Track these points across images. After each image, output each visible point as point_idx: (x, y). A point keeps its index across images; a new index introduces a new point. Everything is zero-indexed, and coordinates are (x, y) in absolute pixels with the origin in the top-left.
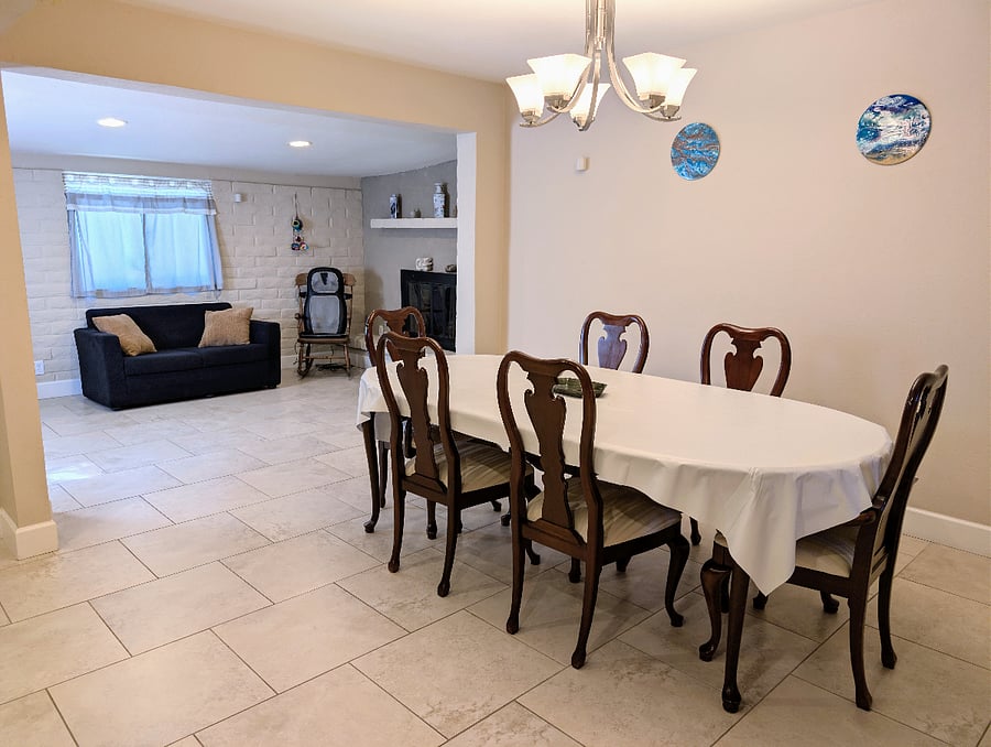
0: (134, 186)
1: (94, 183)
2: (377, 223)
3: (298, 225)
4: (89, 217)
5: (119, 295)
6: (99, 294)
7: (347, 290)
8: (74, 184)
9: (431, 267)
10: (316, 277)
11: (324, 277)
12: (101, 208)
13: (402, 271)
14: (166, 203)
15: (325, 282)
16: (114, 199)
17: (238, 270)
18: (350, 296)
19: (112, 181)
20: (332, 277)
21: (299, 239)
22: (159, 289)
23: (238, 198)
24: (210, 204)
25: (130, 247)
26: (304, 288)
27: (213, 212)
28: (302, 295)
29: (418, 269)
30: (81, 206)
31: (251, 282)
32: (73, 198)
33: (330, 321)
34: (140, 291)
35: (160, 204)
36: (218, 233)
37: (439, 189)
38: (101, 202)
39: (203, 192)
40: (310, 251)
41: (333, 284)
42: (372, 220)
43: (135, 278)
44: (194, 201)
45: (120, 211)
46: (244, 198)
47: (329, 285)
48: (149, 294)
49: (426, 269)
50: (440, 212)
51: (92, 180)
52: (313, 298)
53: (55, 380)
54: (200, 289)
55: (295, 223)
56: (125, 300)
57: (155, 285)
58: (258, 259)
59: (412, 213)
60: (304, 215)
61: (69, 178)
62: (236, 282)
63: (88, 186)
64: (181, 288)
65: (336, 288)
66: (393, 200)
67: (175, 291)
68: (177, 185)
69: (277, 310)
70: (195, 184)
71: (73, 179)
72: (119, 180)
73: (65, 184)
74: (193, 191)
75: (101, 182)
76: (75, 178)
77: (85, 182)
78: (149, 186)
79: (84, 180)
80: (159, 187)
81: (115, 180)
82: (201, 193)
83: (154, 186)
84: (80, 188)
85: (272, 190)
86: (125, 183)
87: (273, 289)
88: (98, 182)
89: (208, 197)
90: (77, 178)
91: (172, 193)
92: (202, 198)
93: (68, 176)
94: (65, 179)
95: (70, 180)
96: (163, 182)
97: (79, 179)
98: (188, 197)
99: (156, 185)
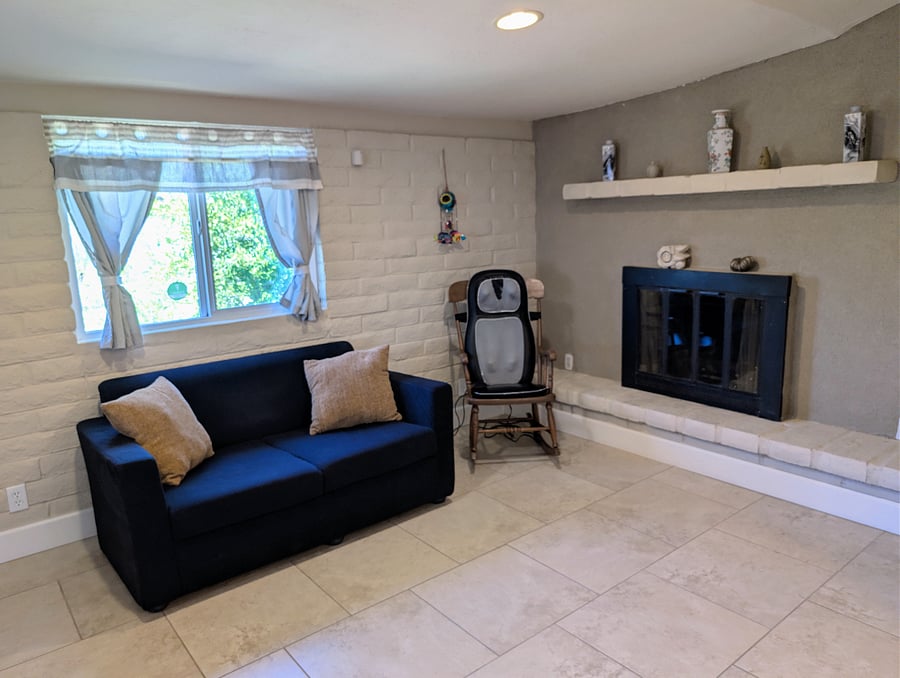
0: (183, 142)
1: (107, 138)
2: (575, 191)
3: (448, 202)
7: (532, 306)
8: (66, 140)
9: (688, 262)
10: (485, 287)
11: (498, 287)
13: (626, 270)
15: (499, 293)
17: (361, 281)
18: (536, 316)
19: (141, 133)
20: (510, 286)
21: (450, 225)
23: (356, 158)
24: (311, 169)
26: (464, 306)
27: (320, 185)
28: (460, 318)
29: (662, 264)
31: (380, 300)
33: (510, 360)
37: (721, 120)
39: (301, 148)
40: (464, 244)
41: (513, 298)
42: (566, 187)
44: (287, 165)
46: (366, 158)
47: (506, 298)
49: (680, 265)
50: (723, 162)
51: (102, 131)
52: (481, 325)
53: (49, 515)
55: (446, 199)
58: (390, 262)
59: (652, 169)
60: (454, 184)
61: (60, 128)
63: (94, 144)
65: (516, 306)
66: (608, 149)
68: (257, 138)
69: (419, 343)
70: (286, 134)
71: (63, 131)
72: (154, 132)
73: (50, 141)
74: (285, 149)
75: (120, 135)
76: (69, 128)
77: (89, 135)
78: (209, 141)
79: (88, 132)
80: (226, 142)
81: (147, 131)
82: (298, 152)
83: (217, 141)
84: (78, 147)
85: (409, 143)
86: (167, 135)
87: (412, 310)
88: (115, 136)
89: (309, 159)
90: (74, 128)
91: (249, 152)
92: (301, 160)
93: (56, 124)
94: (51, 131)
95: (59, 131)
96: (234, 133)
97: (77, 130)
98: (276, 160)
99: (221, 139)
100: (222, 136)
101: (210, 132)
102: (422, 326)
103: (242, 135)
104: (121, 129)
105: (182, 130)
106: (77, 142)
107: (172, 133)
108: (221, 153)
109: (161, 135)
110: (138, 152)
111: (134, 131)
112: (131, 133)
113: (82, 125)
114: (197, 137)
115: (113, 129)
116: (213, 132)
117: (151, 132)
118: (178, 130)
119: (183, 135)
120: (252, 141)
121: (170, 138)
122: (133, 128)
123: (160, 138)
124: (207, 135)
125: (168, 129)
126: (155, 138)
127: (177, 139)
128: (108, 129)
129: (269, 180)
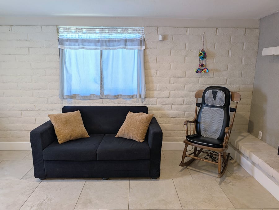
2: (268, 52)
3: (203, 55)
4: (71, 53)
5: (84, 98)
6: (73, 97)
7: (232, 105)
8: (64, 35)
10: (208, 93)
11: (214, 95)
12: (77, 47)
14: (115, 43)
15: (215, 97)
16: (84, 41)
17: (158, 85)
18: (234, 110)
19: (84, 31)
20: (220, 94)
21: (202, 65)
22: (108, 96)
23: (160, 38)
24: (142, 42)
25: (93, 70)
26: (200, 101)
27: (143, 48)
28: (198, 105)
30: (66, 47)
31: (166, 93)
32: (62, 42)
33: (215, 127)
34: (97, 96)
35: (111, 44)
36: (145, 62)
38: (77, 44)
39: (139, 35)
40: (211, 74)
41: (221, 100)
43: (95, 88)
44: (132, 41)
45: (87, 49)
46: (164, 38)
47: (218, 100)
48: (101, 98)
51: (73, 31)
52: (205, 108)
54: (132, 97)
55: (201, 54)
56: (88, 101)
57: (106, 93)
58: (172, 79)
60: (208, 48)
61: (61, 30)
62: (156, 93)
64: (121, 95)
65: (222, 104)
67: (117, 97)
68: (122, 31)
69: (182, 112)
70: (133, 30)
71: (63, 31)
72: (88, 30)
73: (59, 34)
74: (132, 35)
75: (78, 32)
76: (64, 30)
77: (70, 32)
78: (105, 32)
79: (69, 31)
80: (111, 33)
81: (86, 30)
82: (137, 36)
83: (108, 33)
84: (66, 36)
85: (187, 31)
86: (91, 31)
87: (180, 99)
88: (76, 32)
89: (141, 38)
90: (65, 30)
91: (119, 36)
92: (137, 39)
93: (61, 29)
94: (59, 31)
95: (62, 31)
96: (114, 30)
97: (66, 31)
98: (128, 39)
99: (110, 32)
100: (110, 31)
101: (106, 30)
102: (184, 106)
103: (117, 30)
104: (78, 30)
105: (97, 29)
106: (66, 34)
107: (94, 30)
108: (109, 37)
109: (90, 31)
110: (82, 37)
111: (82, 30)
112: (81, 31)
113: (68, 29)
114: (101, 31)
115: (76, 30)
116: (107, 29)
117: (87, 30)
118: (96, 29)
119: (97, 31)
120: (120, 32)
121: (92, 32)
122: (82, 29)
123: (90, 32)
124: (105, 31)
125: (92, 29)
126: (88, 32)
127: (95, 32)
128: (75, 30)
129: (124, 46)
